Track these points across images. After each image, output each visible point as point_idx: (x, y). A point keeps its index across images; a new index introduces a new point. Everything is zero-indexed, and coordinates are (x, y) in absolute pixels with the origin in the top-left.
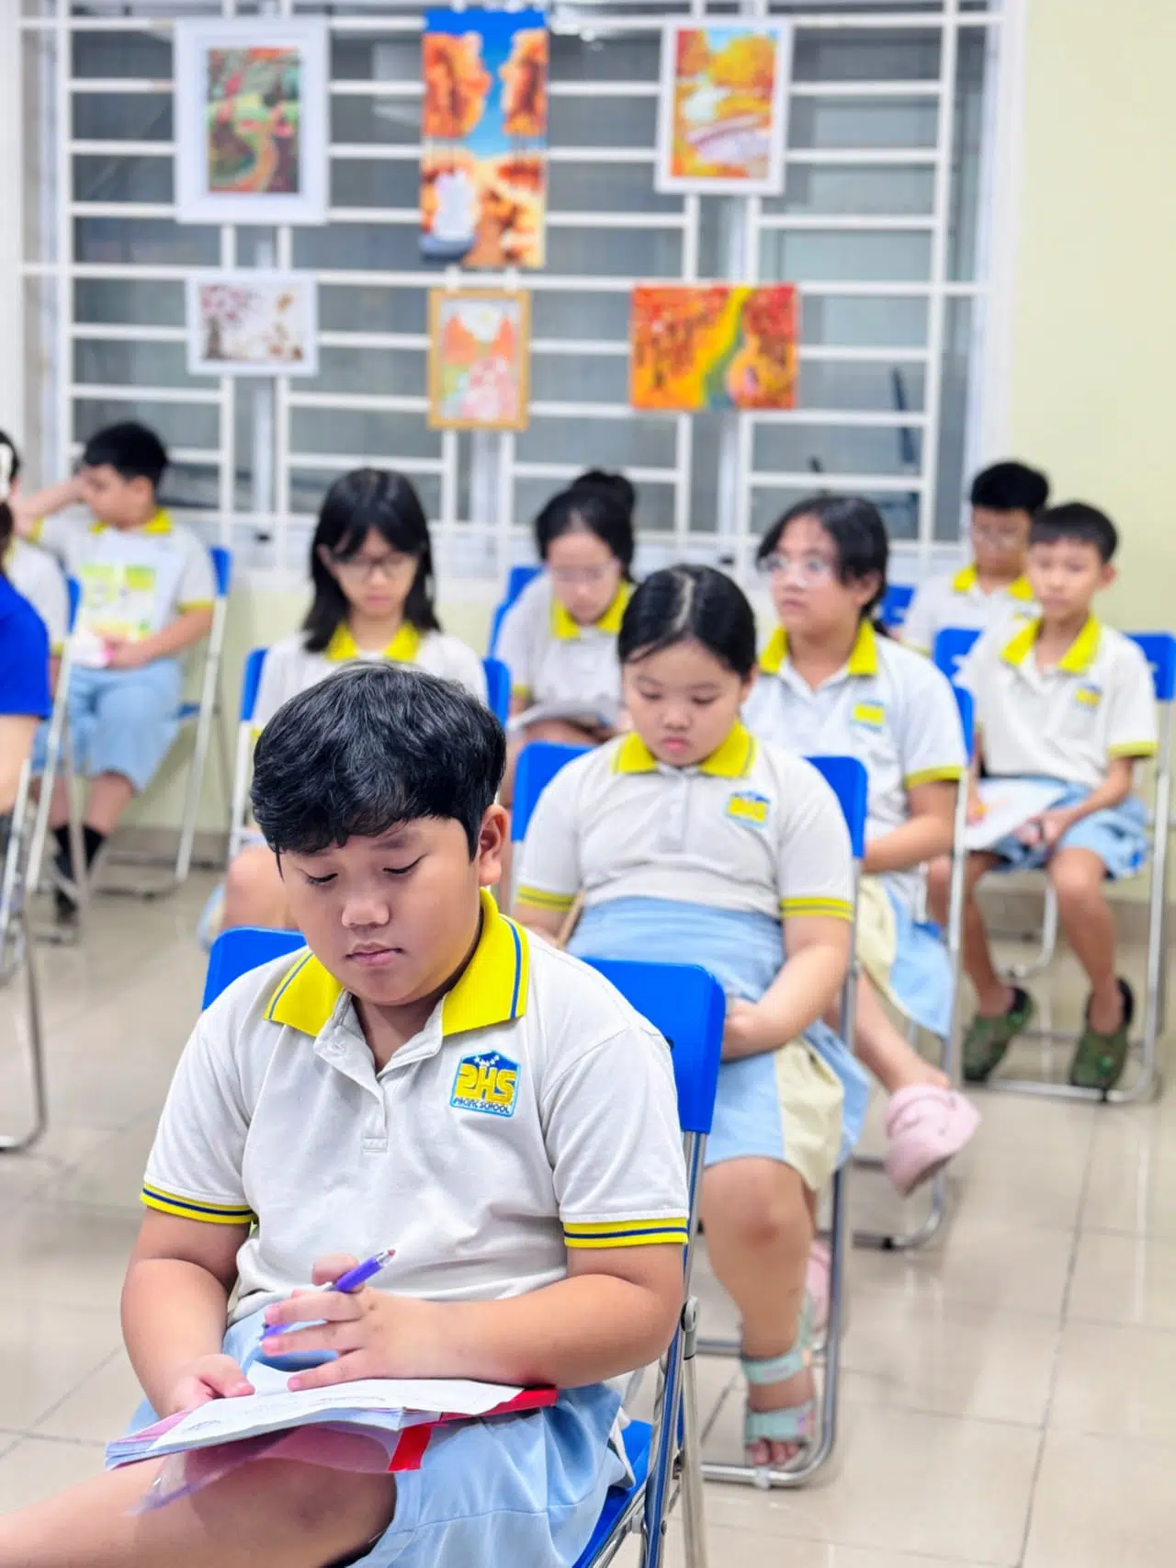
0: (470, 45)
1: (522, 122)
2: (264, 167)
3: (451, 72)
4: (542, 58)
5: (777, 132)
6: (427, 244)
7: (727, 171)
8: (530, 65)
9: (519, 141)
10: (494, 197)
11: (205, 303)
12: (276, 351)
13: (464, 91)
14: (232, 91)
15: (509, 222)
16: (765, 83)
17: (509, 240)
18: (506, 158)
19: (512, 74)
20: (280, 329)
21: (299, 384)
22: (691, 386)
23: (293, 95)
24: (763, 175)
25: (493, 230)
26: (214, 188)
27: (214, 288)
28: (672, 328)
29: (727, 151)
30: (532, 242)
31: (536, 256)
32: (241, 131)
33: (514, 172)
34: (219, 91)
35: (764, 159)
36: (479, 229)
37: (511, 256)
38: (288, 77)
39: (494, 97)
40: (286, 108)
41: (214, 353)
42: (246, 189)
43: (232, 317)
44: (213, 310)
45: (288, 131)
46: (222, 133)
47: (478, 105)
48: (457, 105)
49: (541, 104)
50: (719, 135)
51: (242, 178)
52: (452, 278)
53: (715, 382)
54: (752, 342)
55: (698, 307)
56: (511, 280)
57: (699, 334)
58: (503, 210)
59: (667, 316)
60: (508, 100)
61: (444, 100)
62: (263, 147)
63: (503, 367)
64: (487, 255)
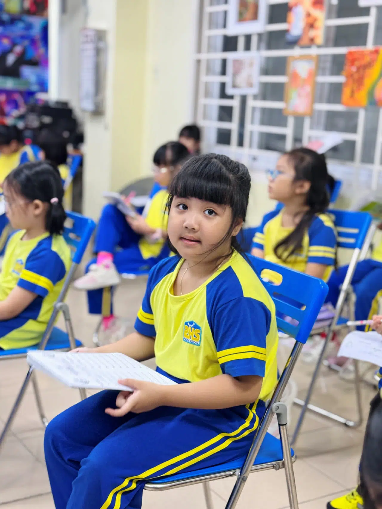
6: (289, 37)
10: (309, 15)
11: (234, 67)
12: (248, 84)
15: (311, 26)
17: (312, 33)
20: (249, 76)
22: (362, 96)
25: (308, 29)
27: (236, 61)
28: (358, 69)
30: (319, 34)
31: (320, 40)
33: (316, 3)
37: (312, 40)
41: (234, 85)
52: (296, 52)
53: (371, 94)
55: (368, 59)
56: (314, 51)
57: (368, 71)
58: (310, 20)
59: (357, 63)
63: (308, 89)
64: (305, 41)
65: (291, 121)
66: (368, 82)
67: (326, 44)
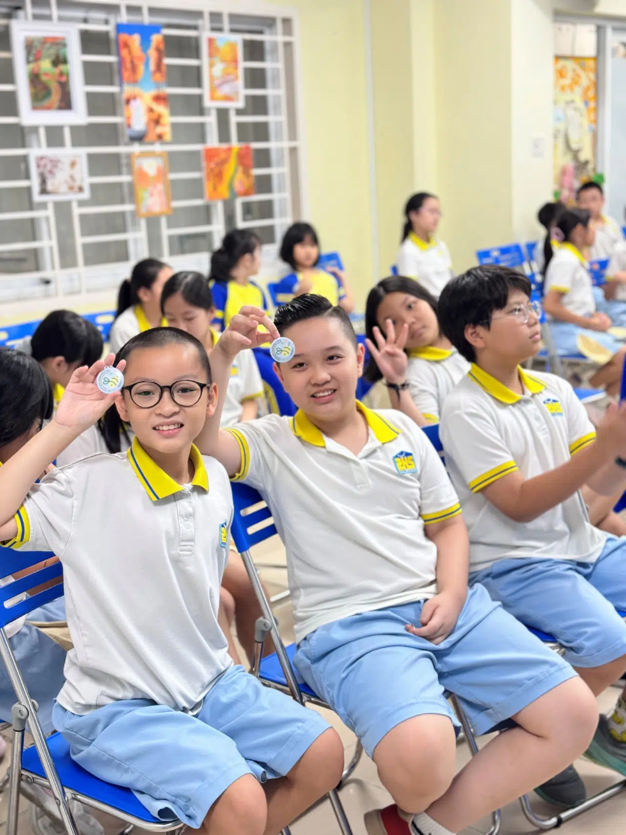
0: (136, 39)
1: (158, 75)
2: (55, 97)
3: (130, 53)
4: (162, 47)
5: (241, 82)
7: (228, 98)
8: (158, 49)
9: (158, 86)
10: (151, 110)
11: (38, 166)
12: (71, 188)
13: (136, 62)
14: (37, 59)
15: (157, 121)
16: (235, 61)
17: (159, 130)
18: (153, 92)
19: (152, 53)
20: (72, 178)
21: (82, 203)
22: (224, 188)
23: (65, 61)
24: (237, 100)
25: (152, 125)
26: (35, 108)
27: (42, 158)
28: (217, 164)
29: (226, 90)
30: (166, 130)
31: (168, 137)
32: (44, 78)
33: (158, 99)
34: (31, 58)
35: (237, 93)
36: (148, 124)
37: (160, 137)
38: (62, 52)
39: (147, 65)
40: (62, 67)
41: (44, 191)
42: (48, 108)
43: (51, 172)
44: (41, 170)
45: (64, 79)
46: (35, 78)
47: (141, 68)
48: (134, 69)
49: (164, 68)
50: (224, 83)
51: (46, 103)
52: (136, 148)
53: (231, 187)
54: (240, 169)
55: (223, 156)
56: (158, 148)
57: (224, 167)
58: (155, 116)
59: (216, 160)
60: (152, 66)
61: (128, 65)
62: (54, 87)
63: (160, 187)
64: (151, 136)
65: (143, 223)
66: (227, 176)
67: (175, 141)
